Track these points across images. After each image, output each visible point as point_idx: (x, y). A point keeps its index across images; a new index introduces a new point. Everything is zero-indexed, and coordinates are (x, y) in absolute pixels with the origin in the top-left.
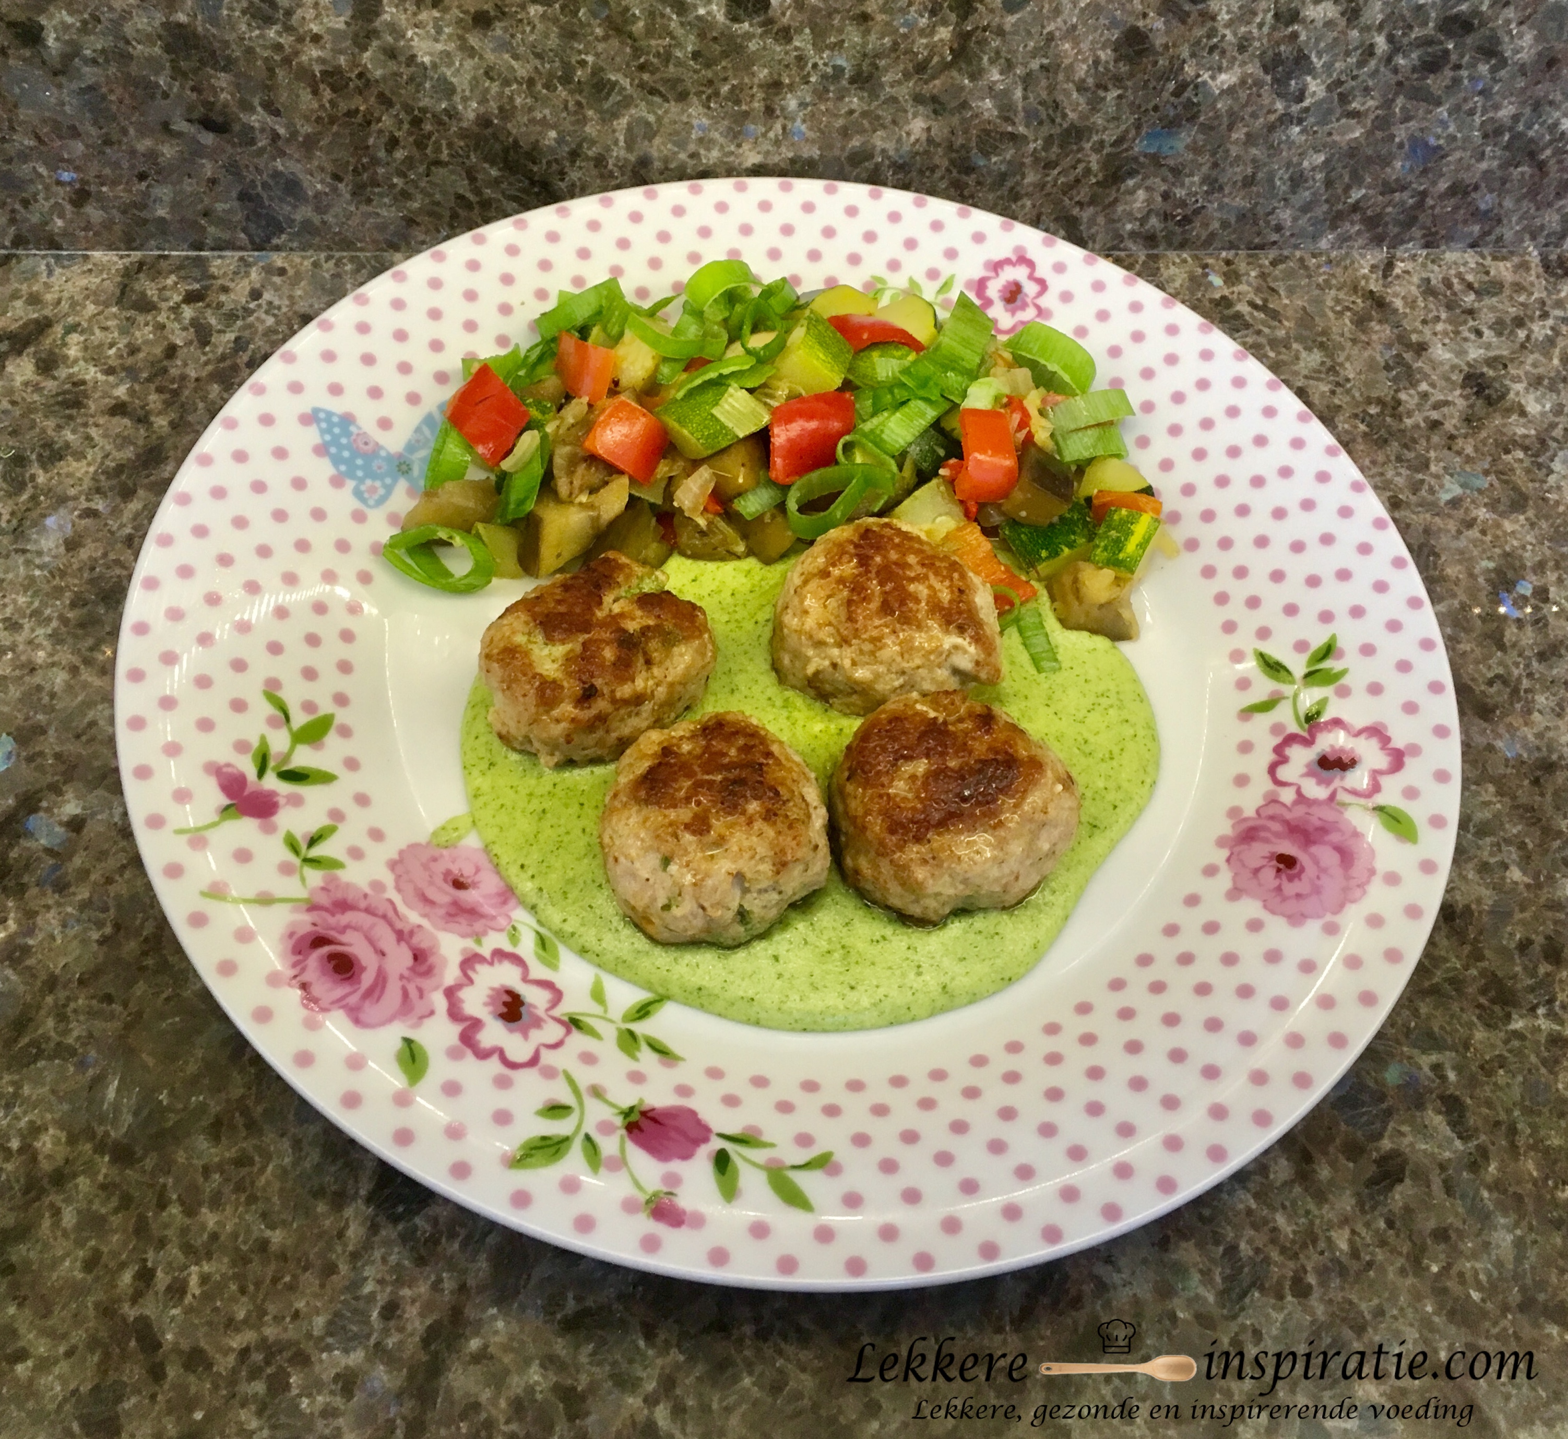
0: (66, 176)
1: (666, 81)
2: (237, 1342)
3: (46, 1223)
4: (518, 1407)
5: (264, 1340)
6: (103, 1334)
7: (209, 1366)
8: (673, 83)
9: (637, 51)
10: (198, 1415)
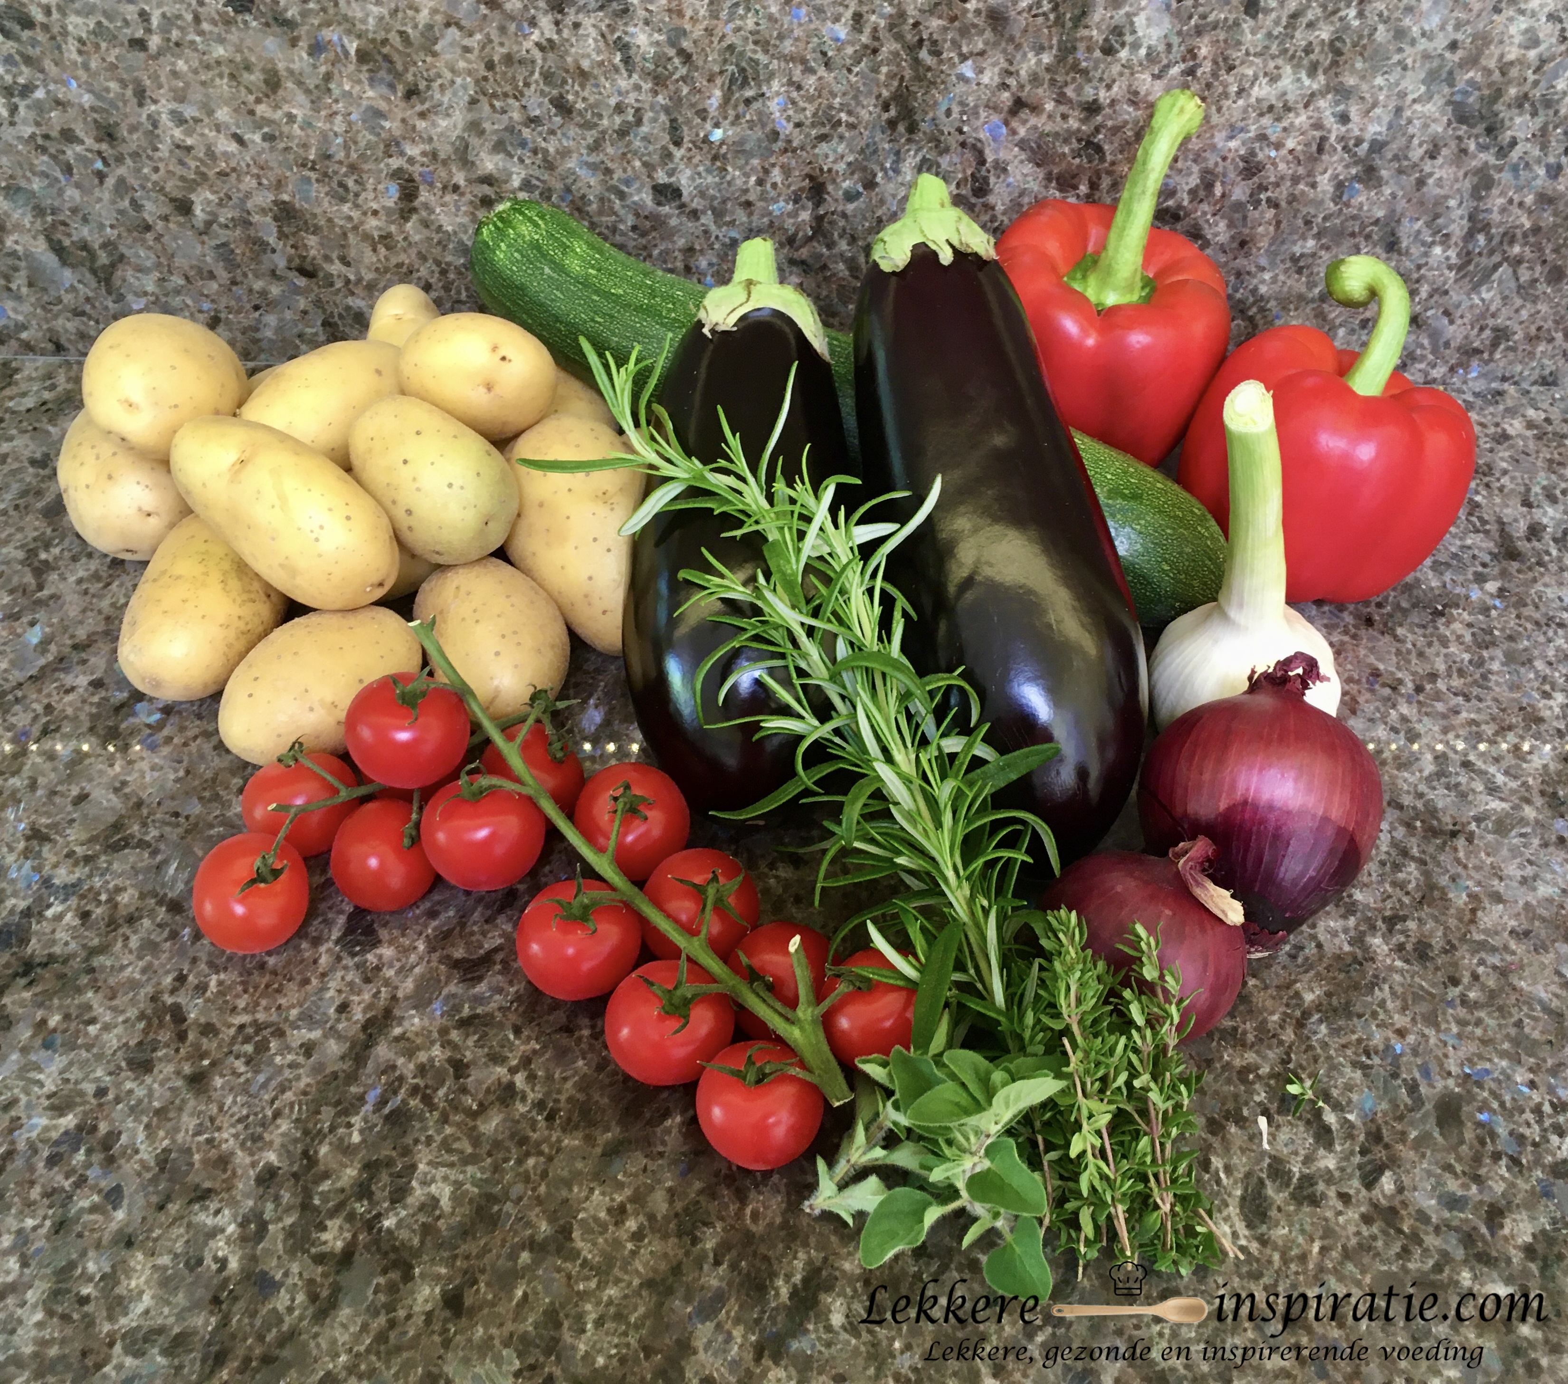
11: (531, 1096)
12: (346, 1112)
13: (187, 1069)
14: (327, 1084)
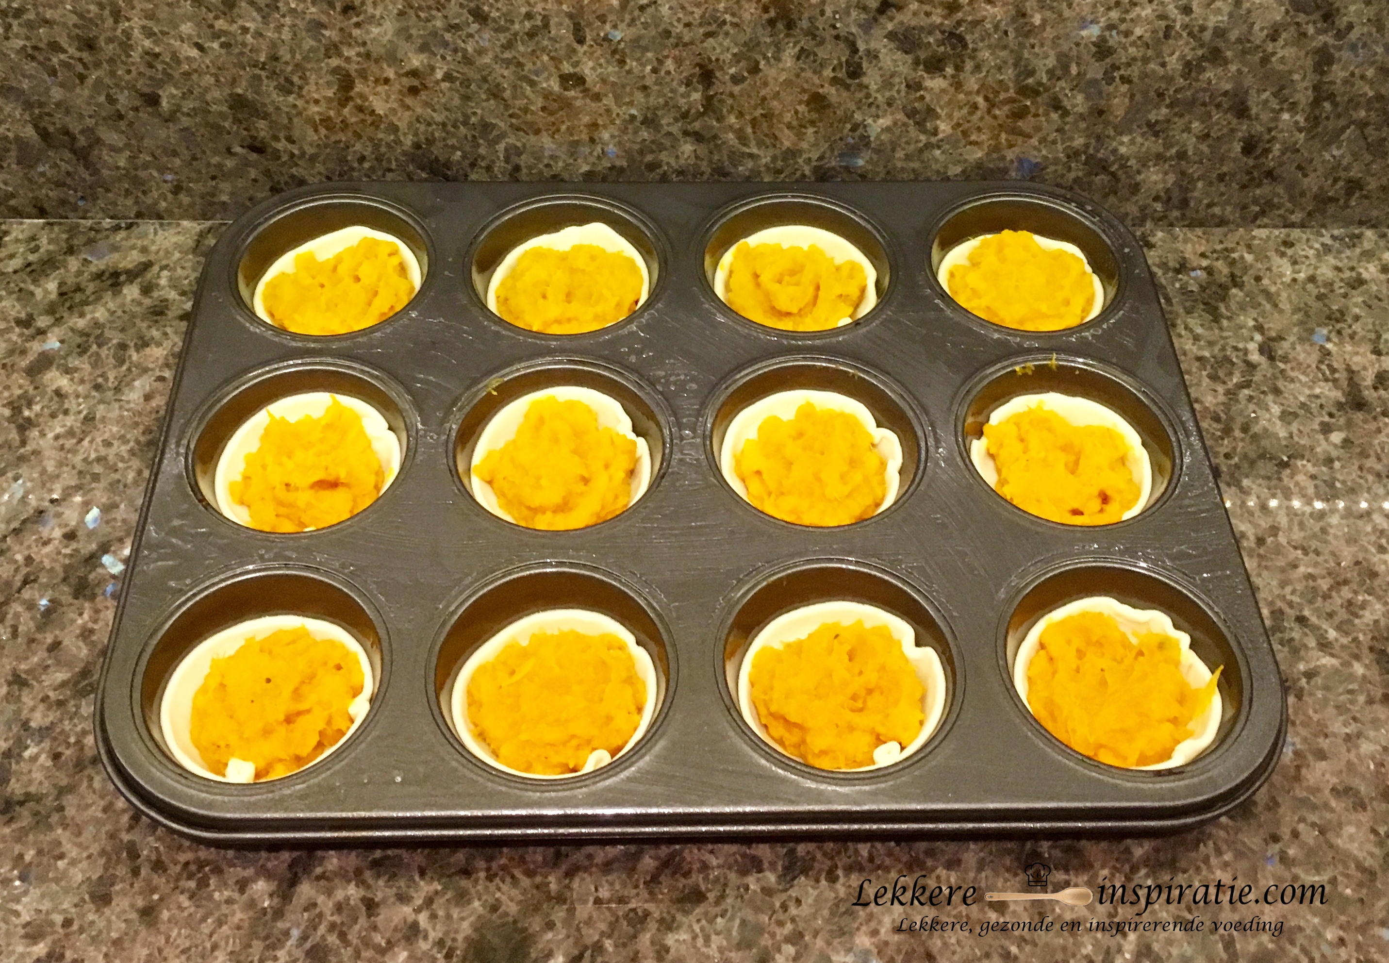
0: (169, 177)
1: (526, 123)
2: (183, 857)
3: (85, 784)
4: (339, 908)
5: (198, 858)
6: (109, 848)
7: (165, 870)
8: (531, 124)
9: (507, 107)
10: (156, 897)
11: (433, 935)
12: (273, 947)
13: (140, 903)
14: (259, 919)
